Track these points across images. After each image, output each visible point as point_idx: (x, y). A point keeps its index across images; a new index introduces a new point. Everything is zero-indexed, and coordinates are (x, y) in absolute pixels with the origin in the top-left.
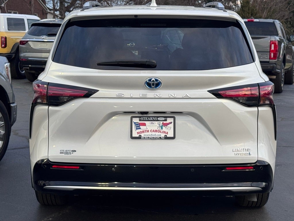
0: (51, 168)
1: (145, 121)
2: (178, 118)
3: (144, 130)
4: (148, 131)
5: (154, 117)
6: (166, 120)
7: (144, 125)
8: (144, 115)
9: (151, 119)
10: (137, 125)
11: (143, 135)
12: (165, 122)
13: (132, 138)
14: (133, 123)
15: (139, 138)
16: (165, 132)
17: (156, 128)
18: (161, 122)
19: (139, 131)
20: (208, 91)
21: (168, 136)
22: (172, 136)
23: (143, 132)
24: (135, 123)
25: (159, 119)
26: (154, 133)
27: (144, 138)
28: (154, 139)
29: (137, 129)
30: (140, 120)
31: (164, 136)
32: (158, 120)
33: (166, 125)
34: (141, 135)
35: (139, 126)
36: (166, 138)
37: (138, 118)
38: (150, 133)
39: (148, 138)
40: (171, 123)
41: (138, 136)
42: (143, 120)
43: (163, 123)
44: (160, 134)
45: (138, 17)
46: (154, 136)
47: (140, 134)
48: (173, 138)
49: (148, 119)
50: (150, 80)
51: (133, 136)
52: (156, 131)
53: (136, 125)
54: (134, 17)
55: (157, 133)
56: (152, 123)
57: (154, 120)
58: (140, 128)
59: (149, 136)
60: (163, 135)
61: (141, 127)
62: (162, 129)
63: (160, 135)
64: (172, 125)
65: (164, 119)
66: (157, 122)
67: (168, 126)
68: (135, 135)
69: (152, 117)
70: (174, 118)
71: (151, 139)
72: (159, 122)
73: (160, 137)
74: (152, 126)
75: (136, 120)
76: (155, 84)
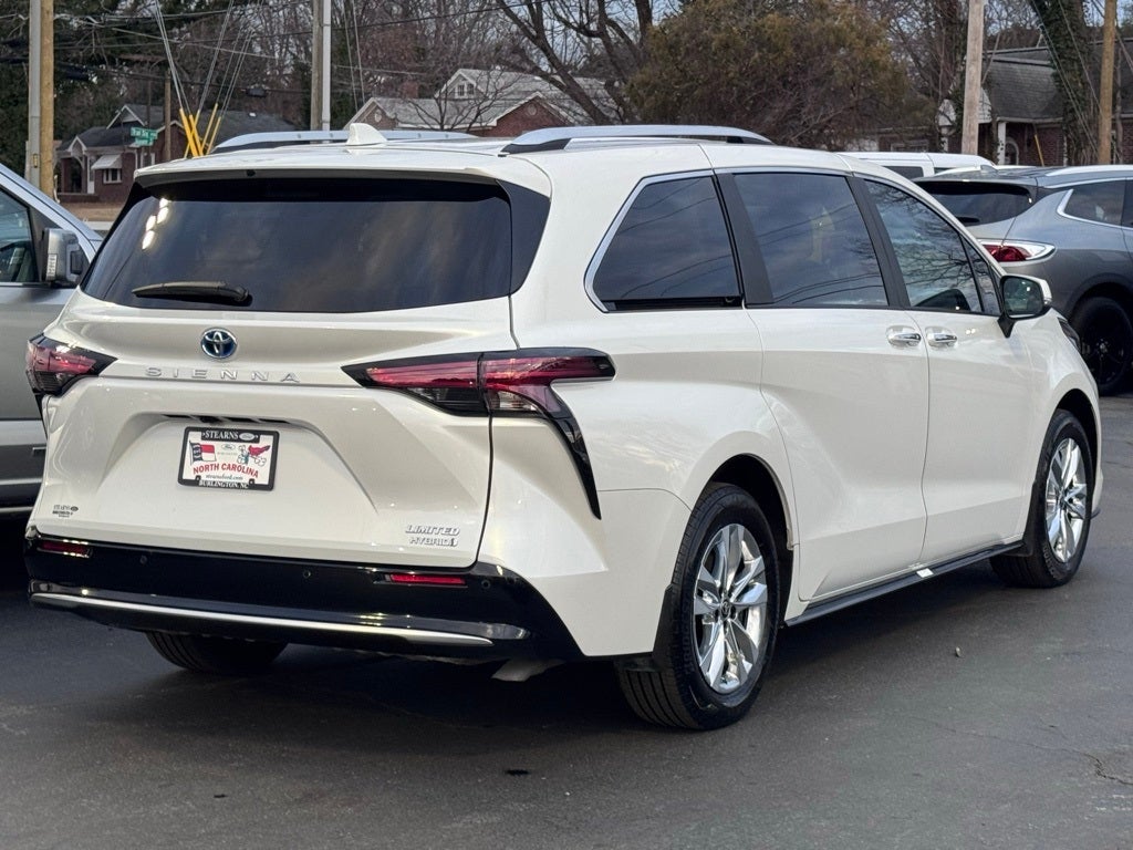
1: (213, 439)
2: (284, 434)
3: (209, 463)
4: (217, 467)
5: (233, 431)
6: (256, 441)
7: (211, 449)
8: (213, 425)
9: (226, 436)
10: (197, 449)
11: (204, 476)
12: (254, 445)
13: (182, 481)
14: (188, 444)
15: (195, 483)
16: (251, 471)
17: (233, 460)
18: (248, 445)
19: (198, 464)
20: (344, 368)
21: (257, 482)
22: (266, 482)
23: (207, 468)
24: (192, 444)
25: (241, 436)
26: (228, 473)
27: (206, 485)
28: (226, 487)
29: (195, 460)
30: (203, 438)
31: (247, 481)
32: (239, 440)
33: (255, 452)
34: (199, 477)
35: (201, 454)
36: (252, 486)
37: (200, 433)
38: (220, 472)
39: (216, 486)
40: (267, 448)
41: (193, 477)
42: (209, 439)
43: (250, 448)
44: (239, 474)
45: (256, 176)
46: (229, 480)
47: (199, 474)
48: (269, 487)
49: (219, 434)
50: (211, 335)
51: (185, 477)
52: (234, 467)
53: (193, 449)
54: (245, 176)
55: (236, 474)
56: (227, 447)
57: (232, 440)
58: (201, 459)
59: (216, 480)
60: (246, 479)
61: (204, 455)
62: (246, 462)
63: (241, 478)
64: (267, 455)
65: (252, 437)
66: (237, 444)
67: (261, 455)
68: (189, 475)
69: (229, 430)
70: (276, 436)
71: (219, 487)
72: (242, 444)
73: (239, 484)
74: (226, 454)
75: (195, 437)
76: (221, 347)
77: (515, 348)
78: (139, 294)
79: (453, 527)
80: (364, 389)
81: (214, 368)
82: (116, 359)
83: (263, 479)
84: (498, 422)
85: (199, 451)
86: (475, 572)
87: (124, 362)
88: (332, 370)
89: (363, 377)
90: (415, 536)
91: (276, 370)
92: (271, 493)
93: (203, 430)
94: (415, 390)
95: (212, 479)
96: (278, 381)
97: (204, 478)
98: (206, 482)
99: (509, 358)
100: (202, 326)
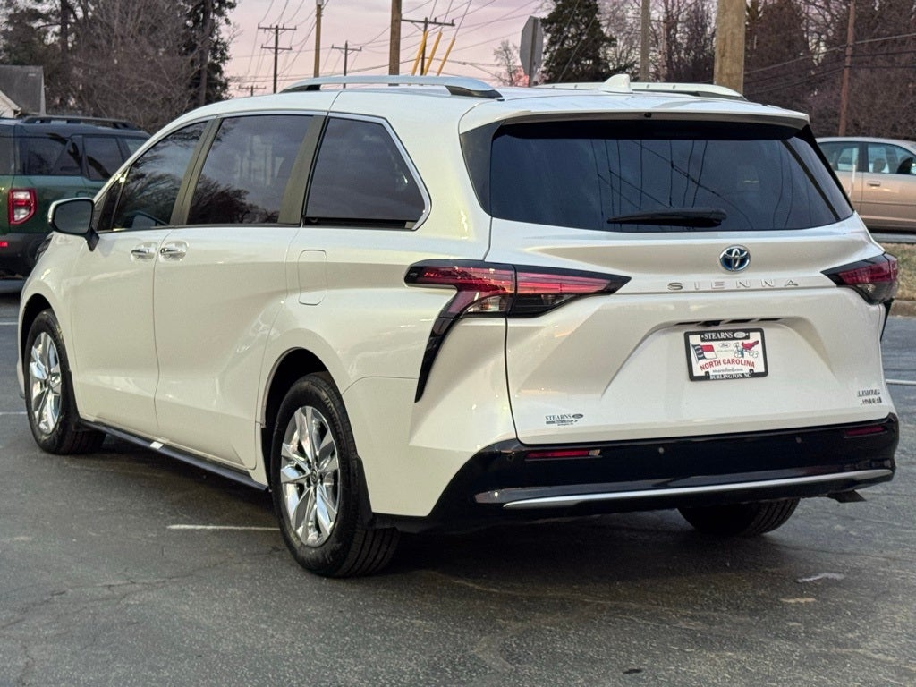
0: (527, 460)
1: (712, 340)
3: (712, 360)
4: (719, 363)
5: (728, 331)
6: (747, 338)
7: (711, 349)
8: (709, 327)
9: (723, 336)
10: (698, 349)
11: (710, 370)
12: (746, 342)
13: (693, 378)
14: (691, 346)
15: (706, 377)
16: (748, 363)
17: (731, 356)
18: (740, 342)
19: (703, 362)
20: (822, 272)
21: (755, 371)
22: (763, 370)
23: (711, 364)
24: (694, 346)
25: (735, 335)
26: (730, 366)
27: (716, 379)
28: (732, 378)
29: (699, 359)
30: (703, 340)
31: (748, 371)
32: (734, 339)
33: (748, 347)
34: (707, 373)
35: (702, 353)
36: (753, 375)
37: (699, 336)
38: (722, 367)
39: (723, 378)
40: (757, 343)
41: (702, 373)
42: (708, 340)
43: (743, 344)
44: (740, 366)
45: (653, 117)
46: (731, 373)
47: (707, 370)
48: (764, 374)
49: (716, 335)
50: (730, 252)
51: (696, 374)
52: (733, 361)
53: (696, 350)
54: (643, 118)
55: (736, 366)
56: (724, 345)
57: (727, 339)
58: (704, 357)
59: (724, 373)
60: (746, 370)
61: (706, 354)
62: (743, 356)
63: (742, 370)
64: (759, 348)
65: (744, 335)
66: (732, 342)
67: (753, 348)
68: (698, 372)
69: (724, 331)
70: (761, 331)
71: (727, 379)
72: (735, 341)
73: (743, 374)
74: (724, 351)
75: (695, 340)
79: (877, 389)
80: (836, 288)
81: (730, 280)
83: (759, 368)
85: (701, 351)
87: (639, 281)
88: (816, 274)
91: (781, 277)
92: (768, 376)
93: (701, 333)
95: (721, 373)
96: (783, 286)
97: (711, 373)
98: (716, 376)
100: (721, 245)
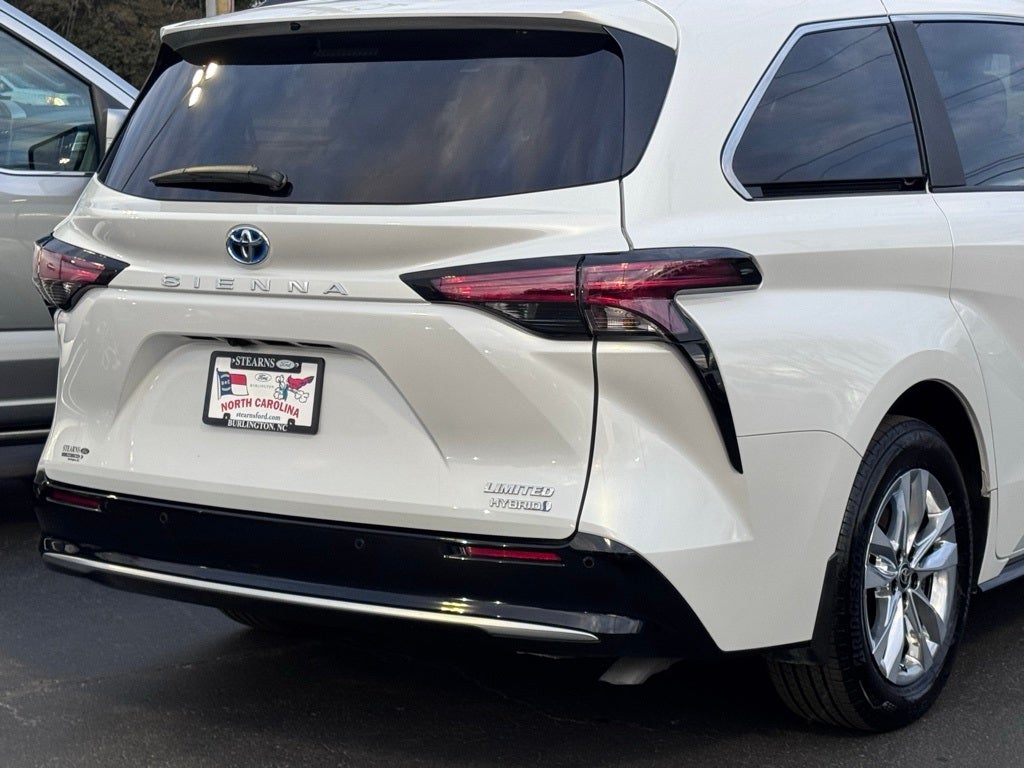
0: (48, 499)
1: (245, 367)
2: (332, 362)
3: (240, 398)
4: (249, 403)
5: (269, 356)
6: (297, 370)
7: (242, 380)
8: (245, 350)
9: (260, 364)
10: (225, 379)
11: (234, 414)
12: (295, 376)
13: (207, 420)
14: (215, 373)
15: (222, 423)
16: (290, 409)
17: (269, 395)
18: (287, 375)
19: (227, 398)
20: (400, 277)
21: (297, 423)
22: (308, 423)
23: (237, 404)
24: (220, 373)
25: (279, 364)
26: (262, 411)
27: (235, 427)
28: (259, 428)
29: (223, 393)
30: (233, 366)
31: (286, 423)
32: (276, 369)
33: (296, 385)
34: (228, 415)
35: (229, 386)
36: (292, 428)
37: (229, 359)
38: (253, 410)
39: (247, 427)
40: (309, 380)
41: (220, 416)
42: (240, 367)
43: (290, 378)
44: (277, 413)
46: (263, 420)
47: (228, 411)
48: (313, 430)
49: (252, 361)
50: (238, 234)
51: (211, 415)
52: (270, 404)
53: (221, 380)
54: (288, 31)
55: (272, 412)
56: (262, 377)
57: (267, 369)
58: (230, 392)
59: (248, 419)
60: (284, 419)
61: (235, 387)
62: (285, 398)
63: (278, 418)
64: (310, 388)
65: (292, 365)
66: (274, 374)
67: (303, 388)
68: (216, 412)
69: (263, 356)
70: (321, 364)
71: (251, 428)
72: (280, 374)
73: (276, 425)
74: (261, 385)
75: (224, 365)
76: (250, 249)
77: (626, 249)
78: (159, 183)
79: (546, 486)
80: (429, 304)
81: (241, 276)
82: (128, 265)
83: (305, 420)
84: (604, 347)
85: (228, 381)
86: (577, 545)
87: (138, 268)
88: (388, 279)
89: (428, 287)
90: (497, 497)
91: (316, 279)
92: (315, 437)
93: (232, 355)
94: (495, 306)
95: (245, 419)
96: (321, 294)
97: (233, 417)
98: (236, 422)
99: (620, 263)
100: (229, 222)
